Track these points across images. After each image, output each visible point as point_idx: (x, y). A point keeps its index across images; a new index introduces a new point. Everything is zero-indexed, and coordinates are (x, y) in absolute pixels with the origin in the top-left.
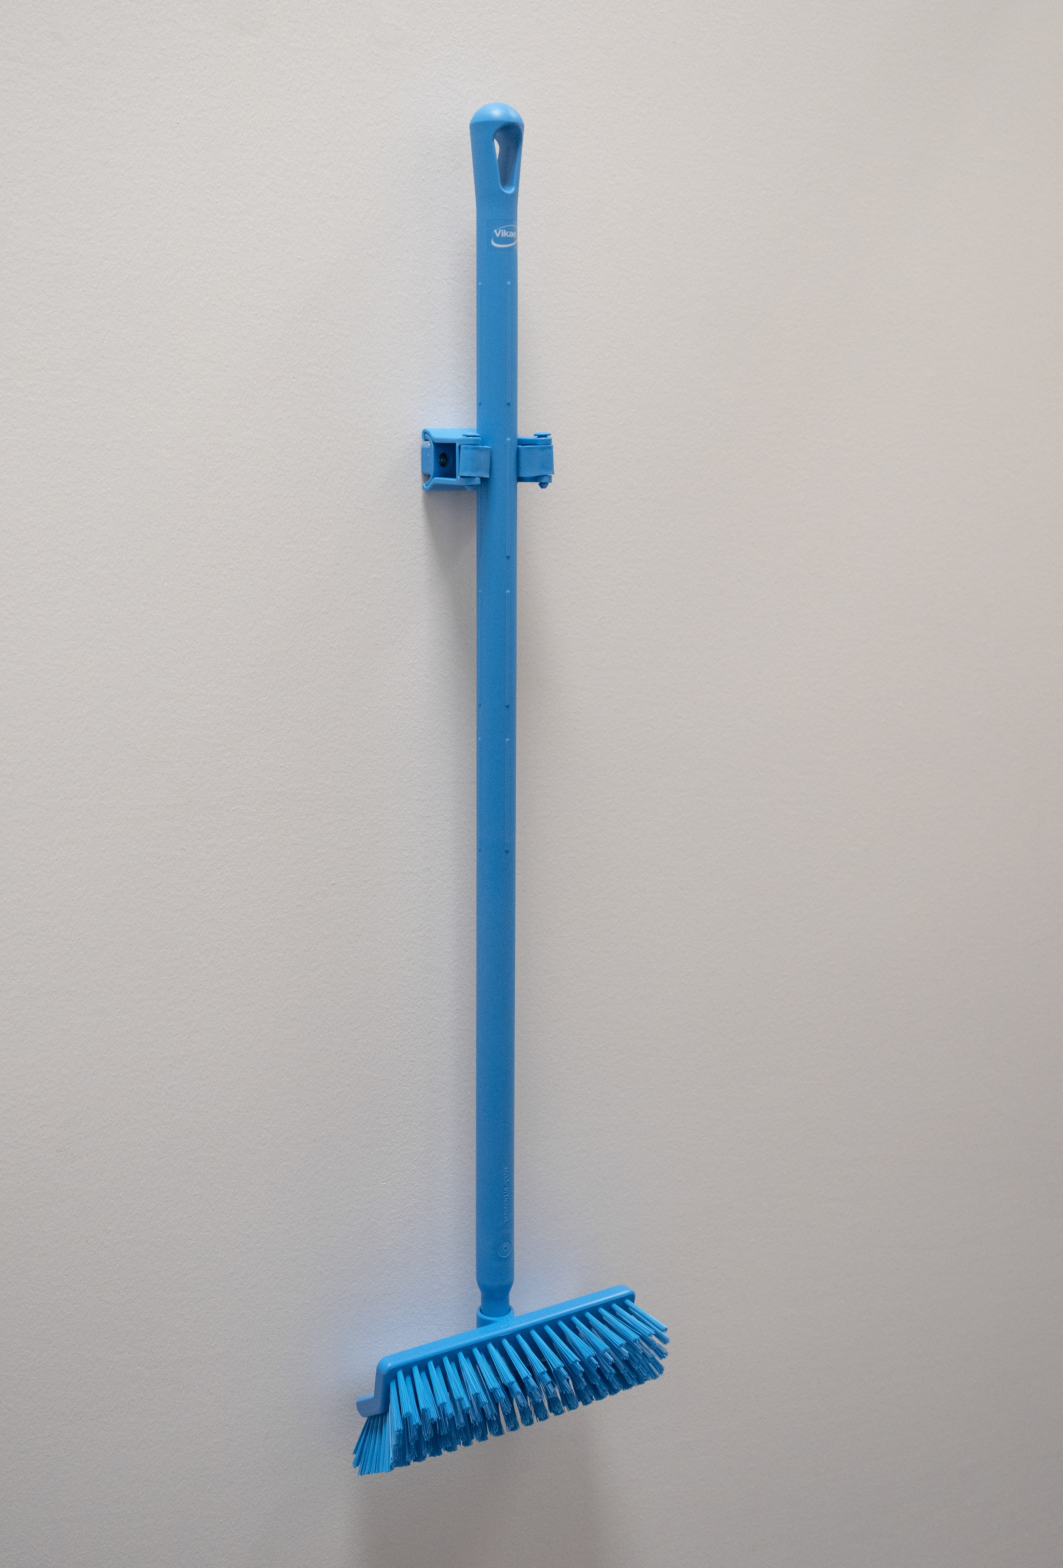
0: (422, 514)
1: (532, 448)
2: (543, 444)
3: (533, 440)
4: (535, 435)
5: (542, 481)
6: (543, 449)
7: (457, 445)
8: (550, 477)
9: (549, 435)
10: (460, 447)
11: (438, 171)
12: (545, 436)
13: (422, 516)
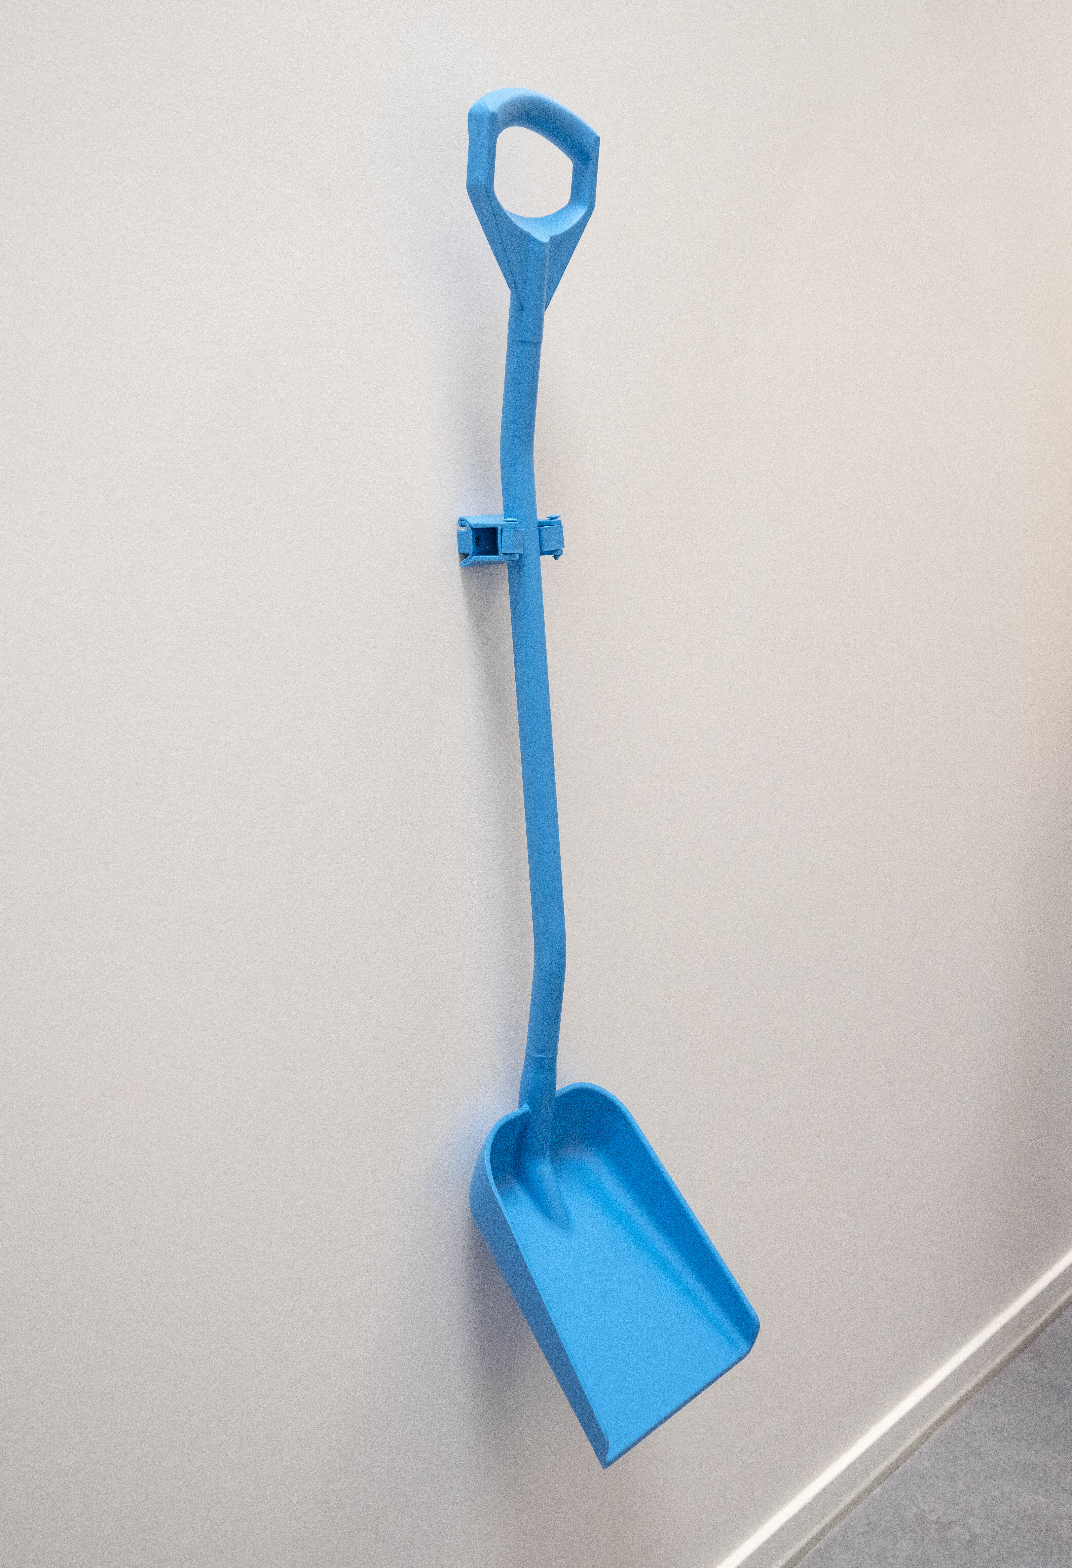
0: (461, 586)
1: (549, 528)
2: (554, 523)
3: (549, 522)
4: (547, 518)
5: (556, 554)
6: (557, 528)
7: (499, 529)
8: (562, 550)
9: (559, 517)
10: (502, 530)
11: (455, 308)
12: (556, 518)
13: (461, 588)
